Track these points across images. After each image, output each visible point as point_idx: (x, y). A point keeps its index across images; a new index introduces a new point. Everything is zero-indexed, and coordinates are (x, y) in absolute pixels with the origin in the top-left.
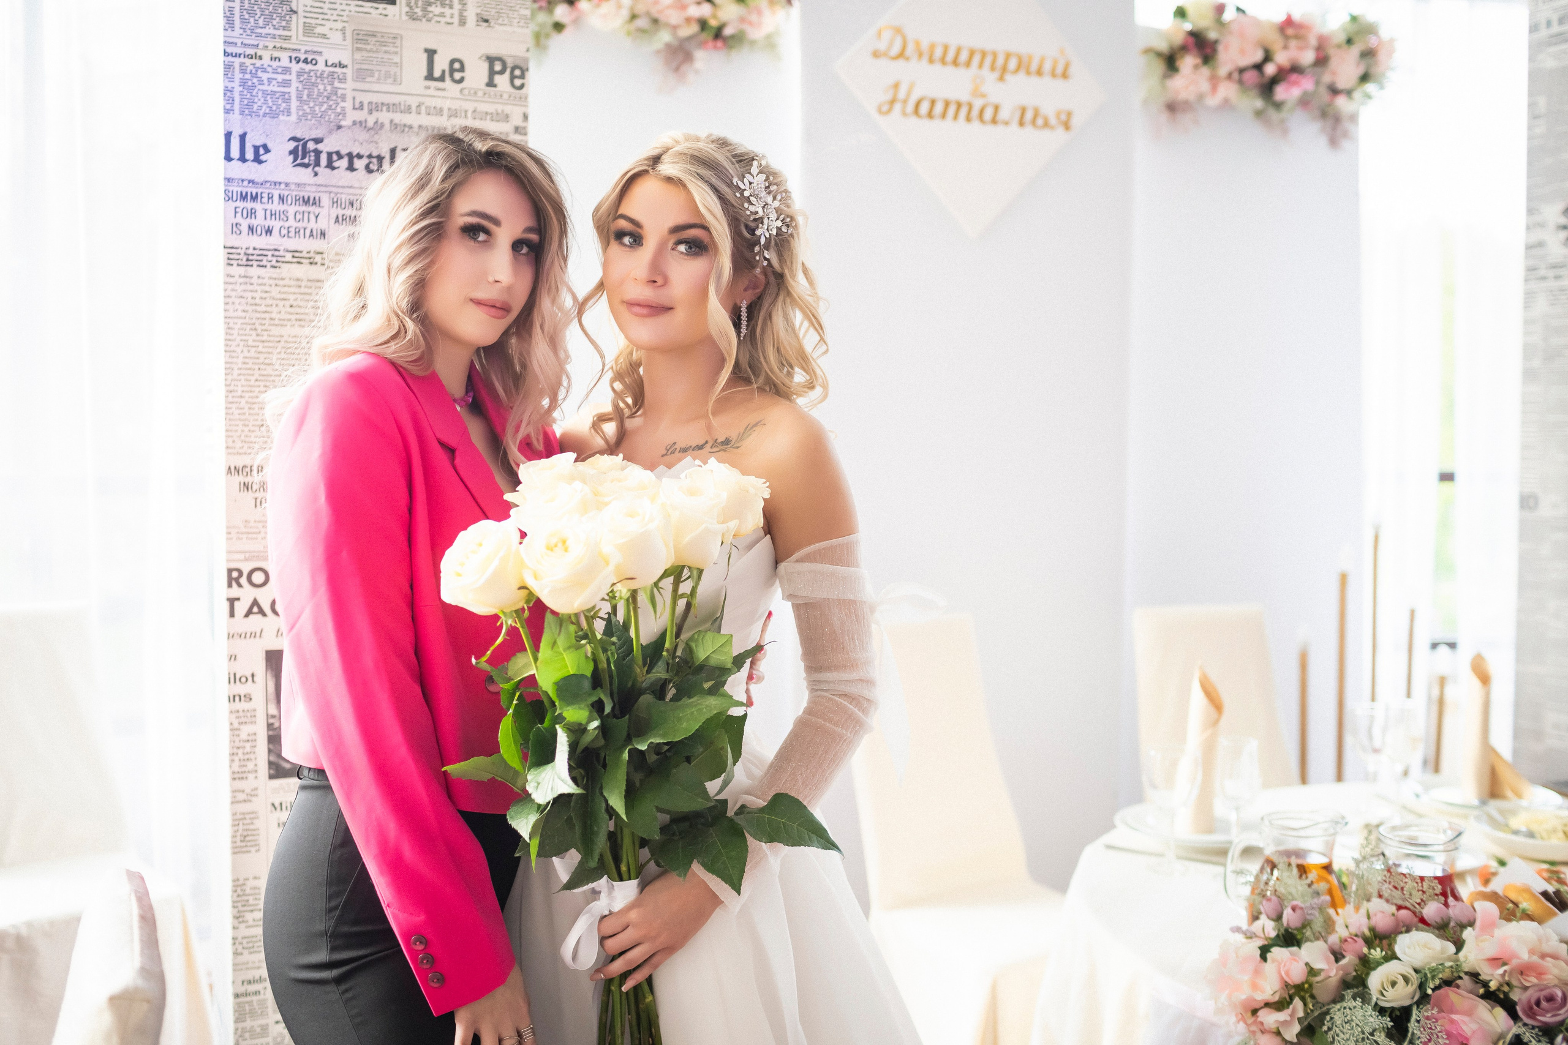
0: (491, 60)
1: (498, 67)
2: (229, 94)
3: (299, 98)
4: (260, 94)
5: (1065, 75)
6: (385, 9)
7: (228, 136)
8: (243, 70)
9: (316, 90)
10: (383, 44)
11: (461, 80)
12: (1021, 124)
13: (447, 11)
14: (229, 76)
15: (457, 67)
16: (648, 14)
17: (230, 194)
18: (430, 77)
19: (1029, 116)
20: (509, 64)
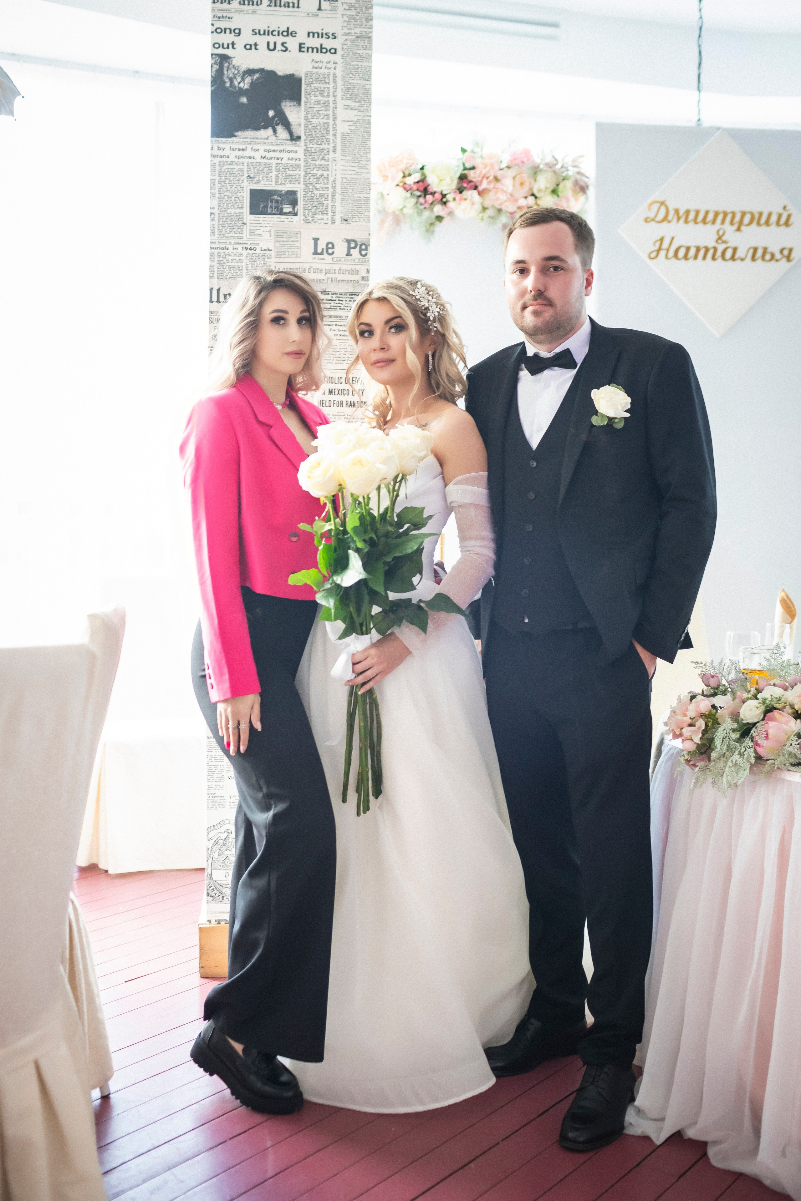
0: (349, 241)
1: (352, 245)
2: (212, 268)
3: (247, 268)
4: (227, 267)
5: (787, 224)
6: (292, 218)
7: (211, 290)
8: (219, 256)
9: (256, 264)
10: (290, 237)
11: (332, 253)
12: (753, 259)
13: (325, 217)
14: (212, 259)
15: (330, 247)
16: (493, 206)
17: (212, 320)
18: (316, 253)
19: (759, 253)
20: (359, 243)
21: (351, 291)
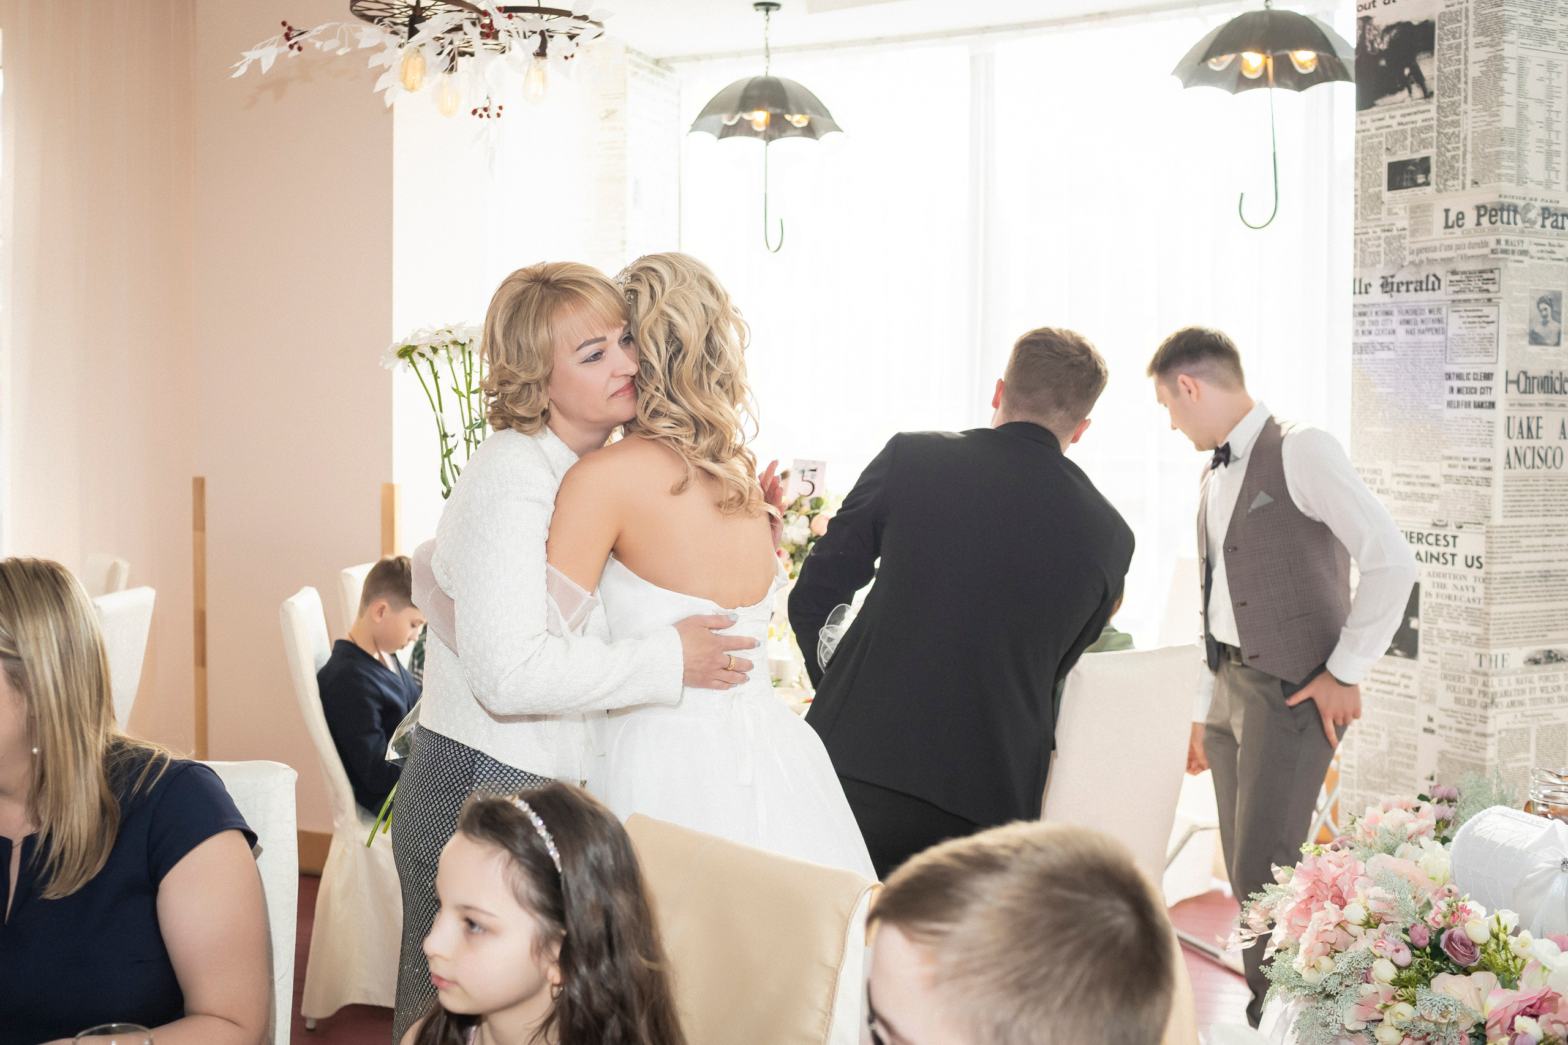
0: (1478, 208)
1: (1482, 212)
2: (1355, 257)
3: (1385, 253)
4: (1367, 254)
6: (1425, 189)
7: (1355, 280)
8: (1361, 243)
9: (1392, 247)
10: (1424, 211)
11: (1462, 225)
13: (1456, 182)
14: (1356, 246)
17: (1355, 314)
18: (1447, 227)
20: (1489, 209)
21: (1480, 268)
